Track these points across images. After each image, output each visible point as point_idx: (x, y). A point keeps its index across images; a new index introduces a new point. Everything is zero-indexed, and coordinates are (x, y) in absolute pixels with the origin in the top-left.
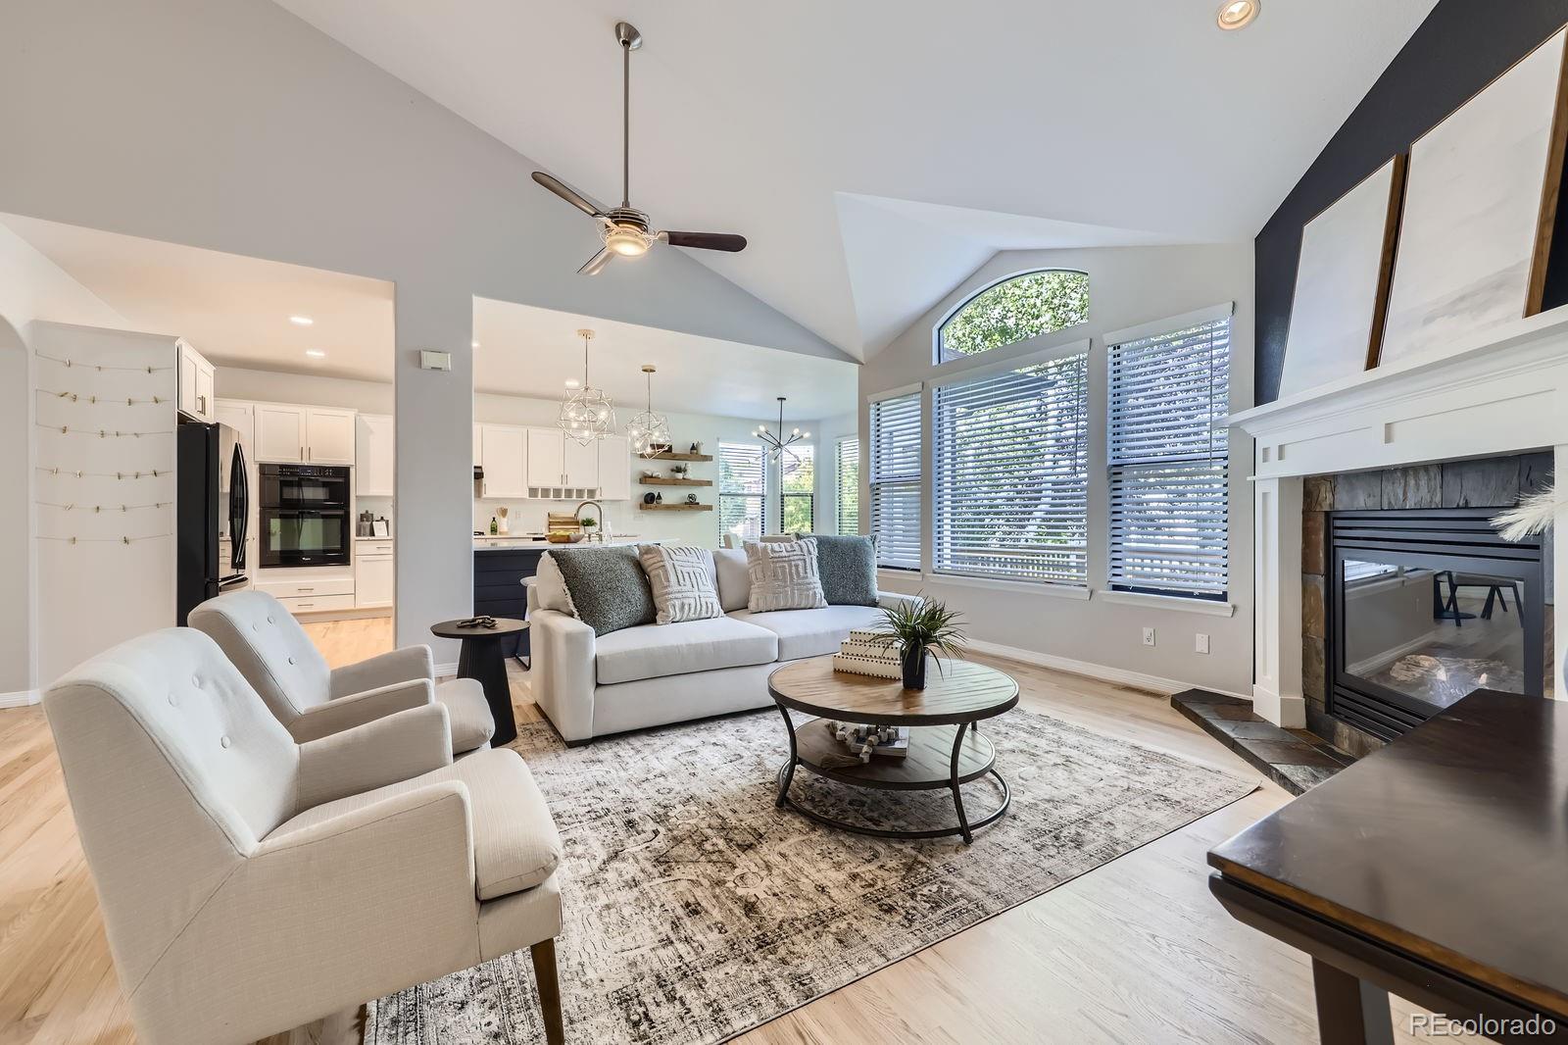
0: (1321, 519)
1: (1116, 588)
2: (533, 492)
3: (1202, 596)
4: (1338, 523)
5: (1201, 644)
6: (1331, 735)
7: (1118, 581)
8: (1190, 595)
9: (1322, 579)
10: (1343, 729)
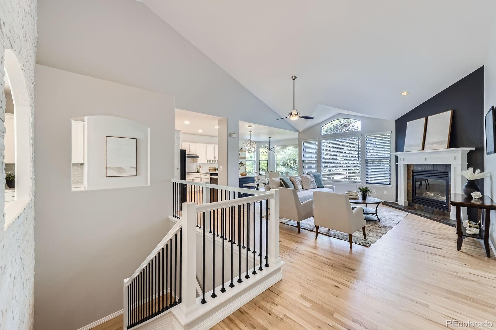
0: (411, 171)
1: (366, 183)
2: (207, 161)
3: (385, 184)
4: (414, 172)
5: (385, 193)
6: (414, 206)
7: (367, 181)
8: (383, 184)
9: (412, 181)
10: (416, 205)
